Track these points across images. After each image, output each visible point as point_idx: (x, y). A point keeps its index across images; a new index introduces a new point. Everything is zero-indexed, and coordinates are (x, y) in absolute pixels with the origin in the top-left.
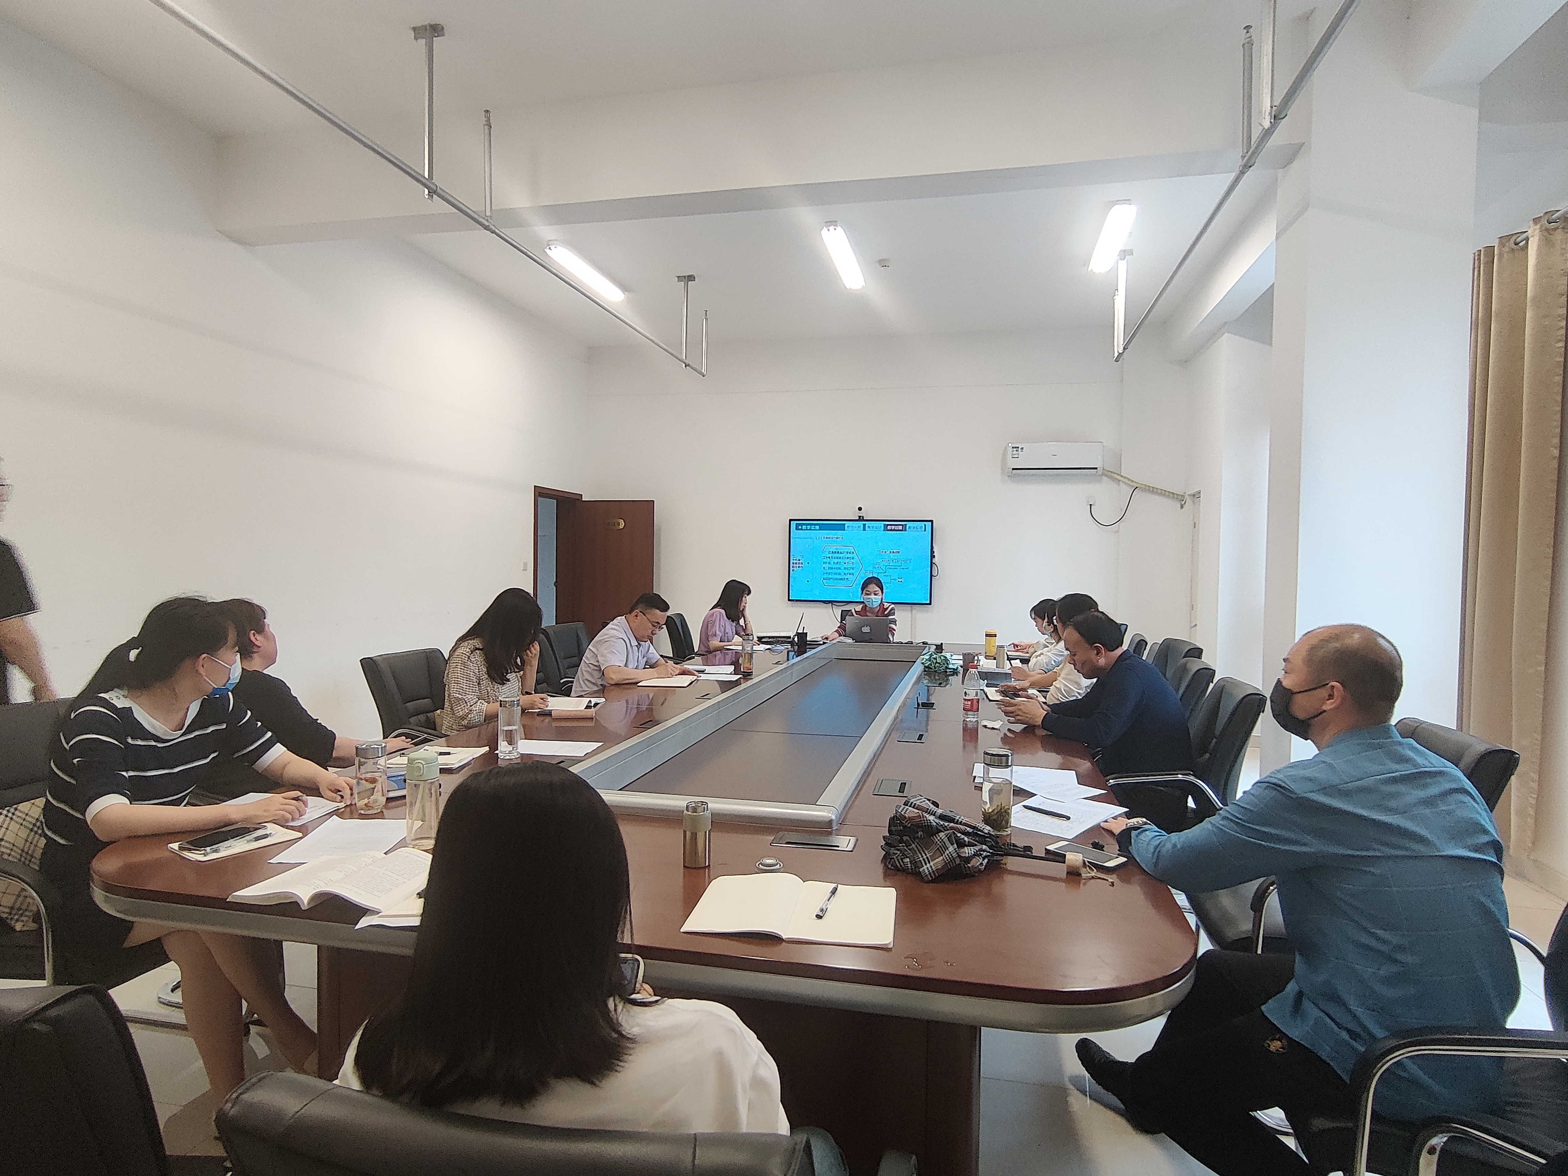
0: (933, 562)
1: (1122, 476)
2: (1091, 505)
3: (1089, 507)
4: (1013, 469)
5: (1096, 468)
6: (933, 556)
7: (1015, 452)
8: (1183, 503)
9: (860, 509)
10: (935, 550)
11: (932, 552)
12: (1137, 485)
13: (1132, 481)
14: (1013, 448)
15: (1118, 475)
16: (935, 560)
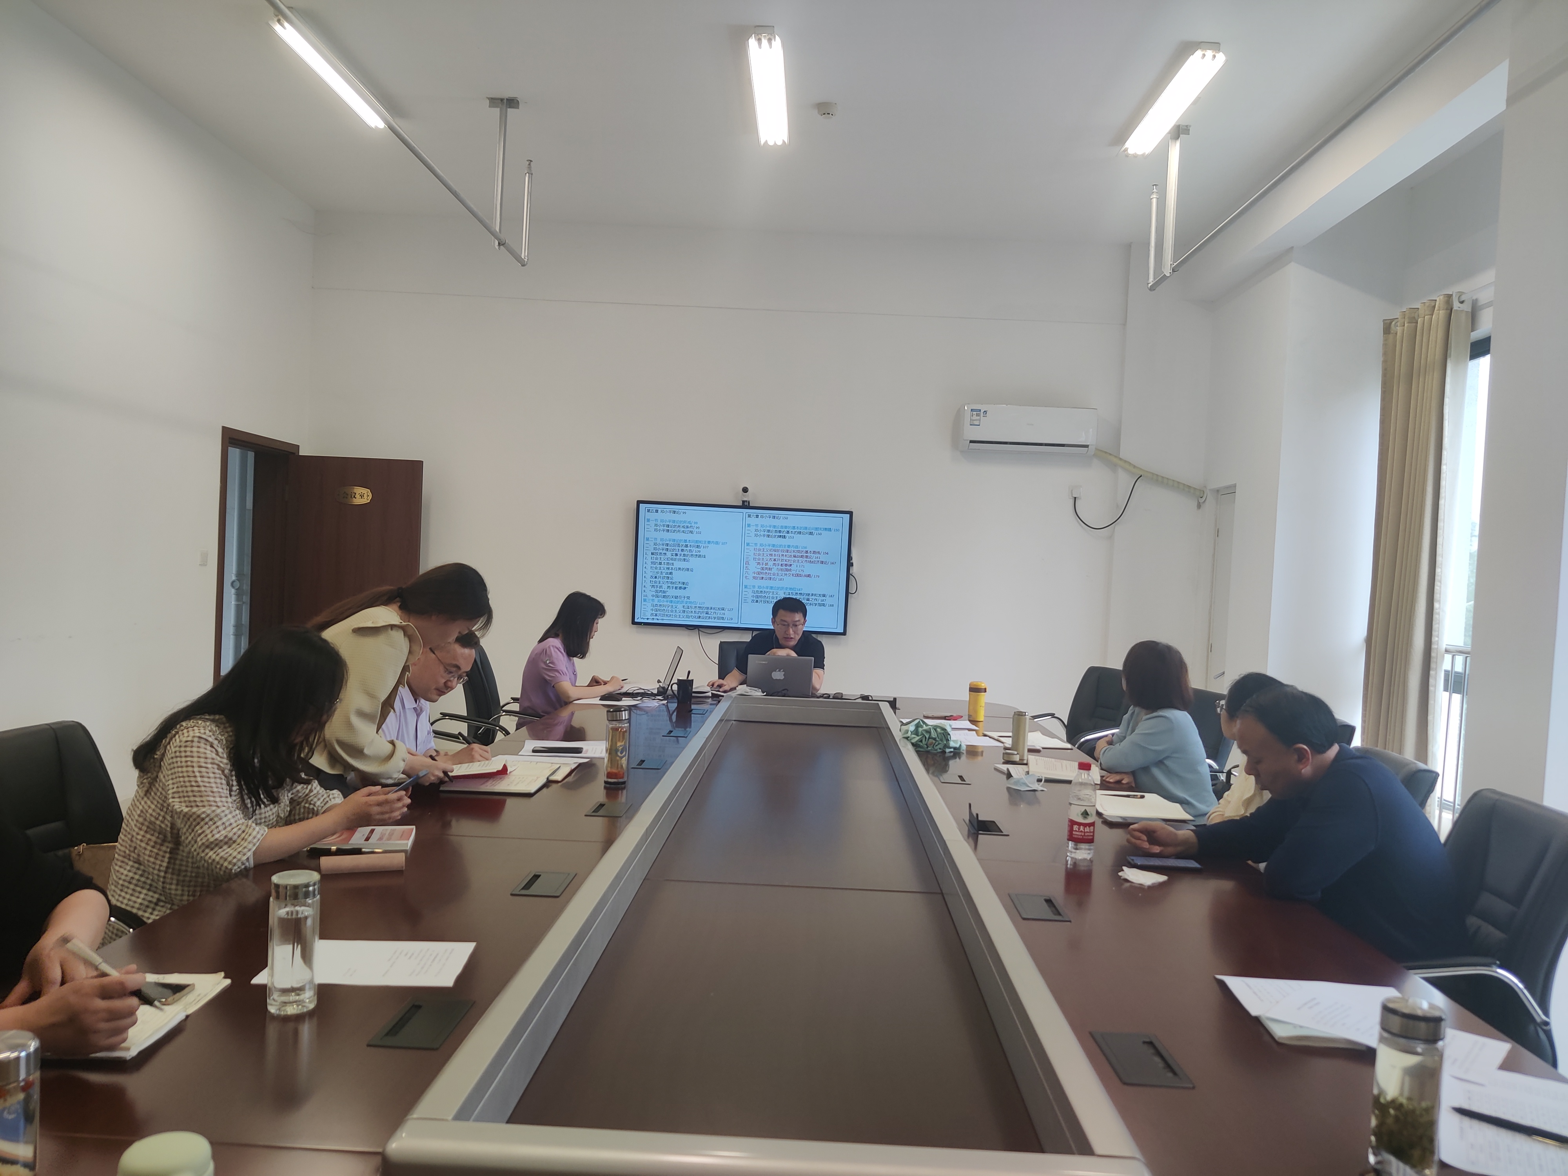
0: (851, 572)
1: (1121, 459)
2: (1075, 498)
3: (1072, 501)
4: (971, 442)
5: (1087, 446)
6: (850, 564)
7: (975, 417)
8: (1201, 500)
9: (745, 490)
10: (854, 555)
11: (849, 558)
12: (1141, 473)
13: (1135, 467)
14: (972, 410)
15: (1116, 457)
16: (854, 570)
